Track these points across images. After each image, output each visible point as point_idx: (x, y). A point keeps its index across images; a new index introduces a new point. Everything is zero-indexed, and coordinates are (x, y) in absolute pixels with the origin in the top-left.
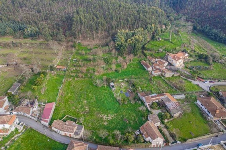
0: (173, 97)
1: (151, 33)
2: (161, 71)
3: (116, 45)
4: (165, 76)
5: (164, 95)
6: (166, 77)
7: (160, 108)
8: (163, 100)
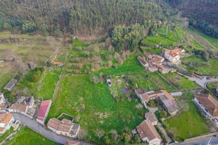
0: (170, 94)
1: (147, 28)
2: (158, 67)
3: (113, 41)
5: (160, 92)
6: (163, 73)
7: (157, 106)
8: (160, 97)
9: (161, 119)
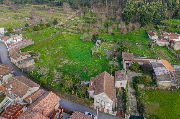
0: (173, 67)
1: (172, 9)
2: (170, 40)
3: (123, 12)
4: (173, 47)
6: (175, 49)
7: (143, 73)
8: (152, 63)
9: (138, 84)
